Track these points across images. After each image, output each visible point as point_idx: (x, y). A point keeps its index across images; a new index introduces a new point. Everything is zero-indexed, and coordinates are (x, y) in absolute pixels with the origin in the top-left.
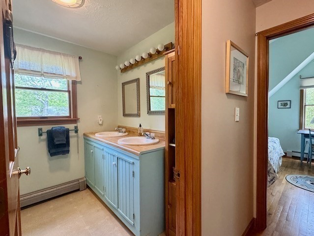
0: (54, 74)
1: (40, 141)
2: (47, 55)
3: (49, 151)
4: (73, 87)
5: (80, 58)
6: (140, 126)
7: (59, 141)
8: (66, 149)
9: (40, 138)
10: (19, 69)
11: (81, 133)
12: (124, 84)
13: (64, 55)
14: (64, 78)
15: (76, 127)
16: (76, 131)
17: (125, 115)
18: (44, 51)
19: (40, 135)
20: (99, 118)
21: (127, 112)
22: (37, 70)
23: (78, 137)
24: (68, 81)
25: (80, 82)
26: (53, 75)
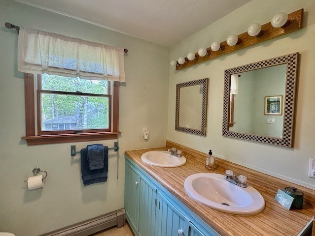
0: (93, 73)
1: (73, 162)
2: (85, 47)
3: (83, 178)
4: (114, 89)
5: (126, 51)
6: (210, 153)
7: (95, 165)
8: (103, 175)
9: (72, 159)
10: (50, 67)
11: (121, 151)
12: (179, 86)
13: (106, 47)
14: (104, 78)
15: (116, 144)
16: (117, 150)
17: (178, 128)
18: (81, 41)
19: (73, 155)
20: (145, 131)
21: (181, 125)
22: (71, 68)
23: (118, 155)
24: (109, 83)
25: (124, 84)
26: (92, 75)
